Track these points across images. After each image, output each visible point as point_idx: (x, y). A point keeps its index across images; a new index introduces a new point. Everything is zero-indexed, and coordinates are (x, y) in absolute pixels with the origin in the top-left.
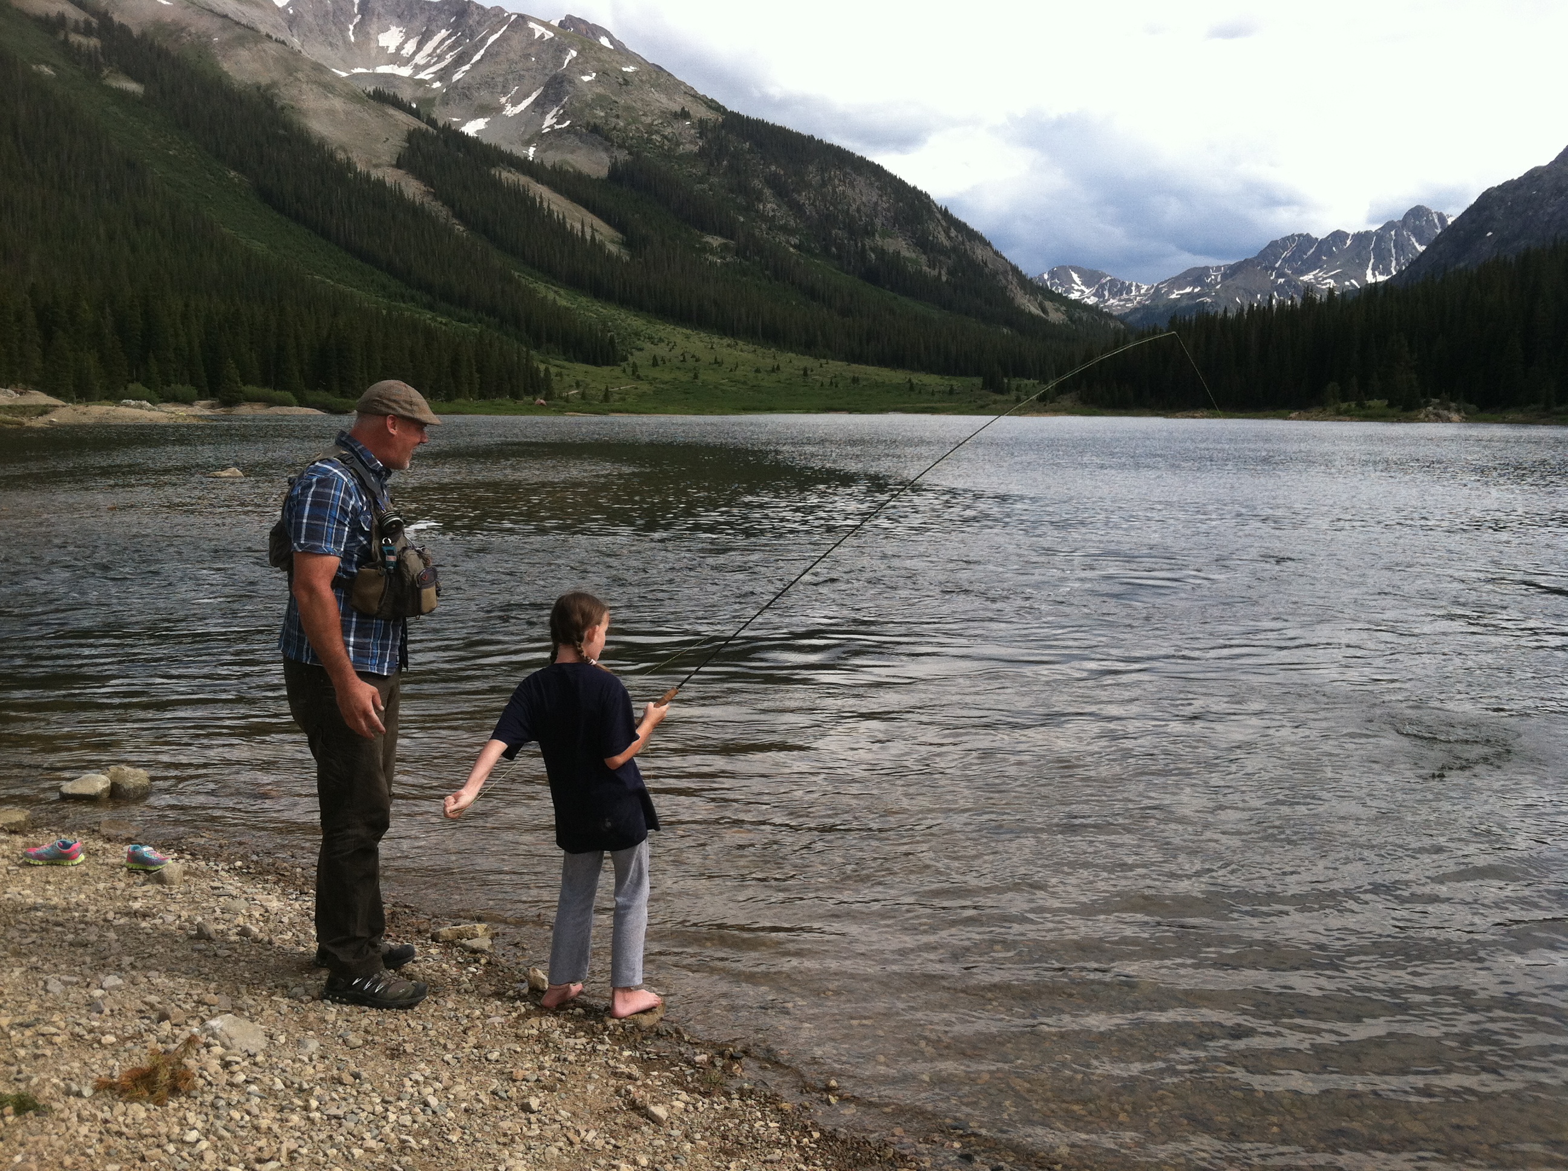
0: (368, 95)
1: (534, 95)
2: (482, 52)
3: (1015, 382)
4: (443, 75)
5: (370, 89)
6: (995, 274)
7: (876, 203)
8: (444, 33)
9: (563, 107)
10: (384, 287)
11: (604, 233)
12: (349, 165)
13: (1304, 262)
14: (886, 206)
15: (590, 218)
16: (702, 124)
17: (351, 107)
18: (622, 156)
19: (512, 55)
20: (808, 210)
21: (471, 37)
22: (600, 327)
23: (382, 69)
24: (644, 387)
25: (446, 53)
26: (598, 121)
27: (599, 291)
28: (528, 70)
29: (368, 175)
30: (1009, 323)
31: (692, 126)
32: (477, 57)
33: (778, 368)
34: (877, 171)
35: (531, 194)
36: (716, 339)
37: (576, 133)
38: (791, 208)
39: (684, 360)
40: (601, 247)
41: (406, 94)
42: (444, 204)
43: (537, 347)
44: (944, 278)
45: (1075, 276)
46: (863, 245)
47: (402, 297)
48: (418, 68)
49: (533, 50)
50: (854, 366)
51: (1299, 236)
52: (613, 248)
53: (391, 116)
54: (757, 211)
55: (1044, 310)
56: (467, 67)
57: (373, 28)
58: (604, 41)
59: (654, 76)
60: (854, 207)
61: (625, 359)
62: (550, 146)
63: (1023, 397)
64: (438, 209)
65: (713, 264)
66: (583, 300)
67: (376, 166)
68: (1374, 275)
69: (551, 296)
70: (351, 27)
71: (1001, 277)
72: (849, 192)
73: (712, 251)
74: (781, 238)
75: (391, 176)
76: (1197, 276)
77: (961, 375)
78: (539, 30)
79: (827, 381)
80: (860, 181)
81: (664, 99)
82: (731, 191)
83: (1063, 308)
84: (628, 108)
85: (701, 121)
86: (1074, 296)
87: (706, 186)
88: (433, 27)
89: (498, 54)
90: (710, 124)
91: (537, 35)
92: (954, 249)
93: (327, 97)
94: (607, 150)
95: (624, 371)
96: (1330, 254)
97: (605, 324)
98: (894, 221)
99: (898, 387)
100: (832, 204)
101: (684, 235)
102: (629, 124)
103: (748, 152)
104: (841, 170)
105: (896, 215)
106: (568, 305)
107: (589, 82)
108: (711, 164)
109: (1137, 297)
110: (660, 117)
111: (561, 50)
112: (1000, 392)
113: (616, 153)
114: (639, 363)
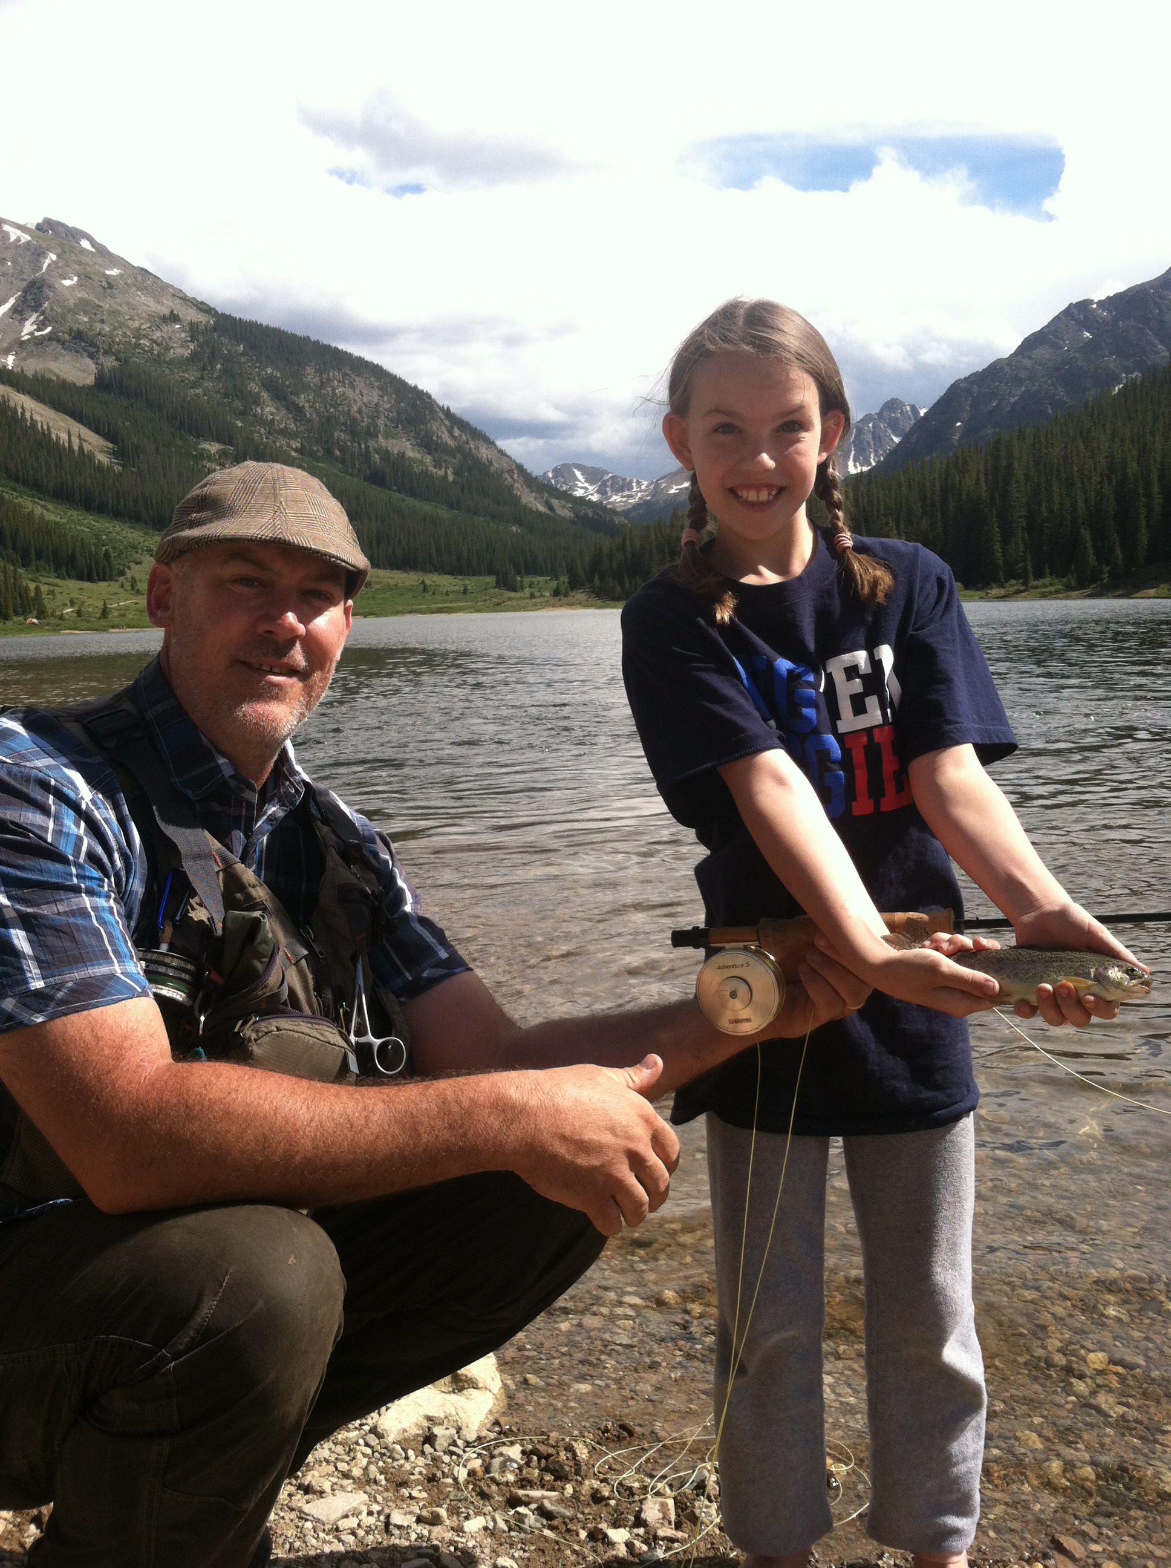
1: (12, 301)
3: (527, 580)
6: (499, 474)
7: (377, 404)
9: (43, 313)
11: (93, 443)
14: (387, 406)
15: (77, 428)
16: (193, 328)
18: (110, 362)
20: (309, 413)
22: (93, 541)
26: (81, 328)
27: (90, 504)
28: (4, 275)
30: (518, 521)
31: (182, 330)
34: (377, 371)
35: (12, 404)
37: (58, 340)
38: (289, 410)
40: (91, 457)
43: (25, 565)
44: (451, 478)
45: (578, 474)
46: (367, 447)
49: (9, 254)
52: (103, 458)
54: (255, 416)
55: (551, 508)
58: (85, 244)
59: (139, 278)
60: (355, 408)
61: (122, 573)
62: (31, 354)
63: (537, 594)
66: (74, 514)
68: (855, 466)
69: (38, 510)
71: (507, 476)
72: (349, 393)
73: (210, 457)
74: (281, 442)
77: (474, 575)
78: (14, 234)
80: (359, 382)
81: (151, 302)
82: (226, 395)
83: (570, 505)
84: (113, 313)
85: (192, 325)
86: (579, 493)
87: (199, 391)
90: (202, 327)
91: (13, 238)
92: (459, 449)
94: (91, 356)
95: (122, 586)
97: (98, 537)
98: (397, 421)
99: (411, 589)
100: (331, 405)
101: (180, 442)
102: (115, 328)
103: (242, 355)
104: (339, 370)
105: (398, 413)
106: (58, 519)
107: (71, 287)
108: (204, 369)
109: (639, 493)
110: (148, 321)
111: (39, 254)
112: (514, 589)
113: (102, 359)
114: (137, 577)
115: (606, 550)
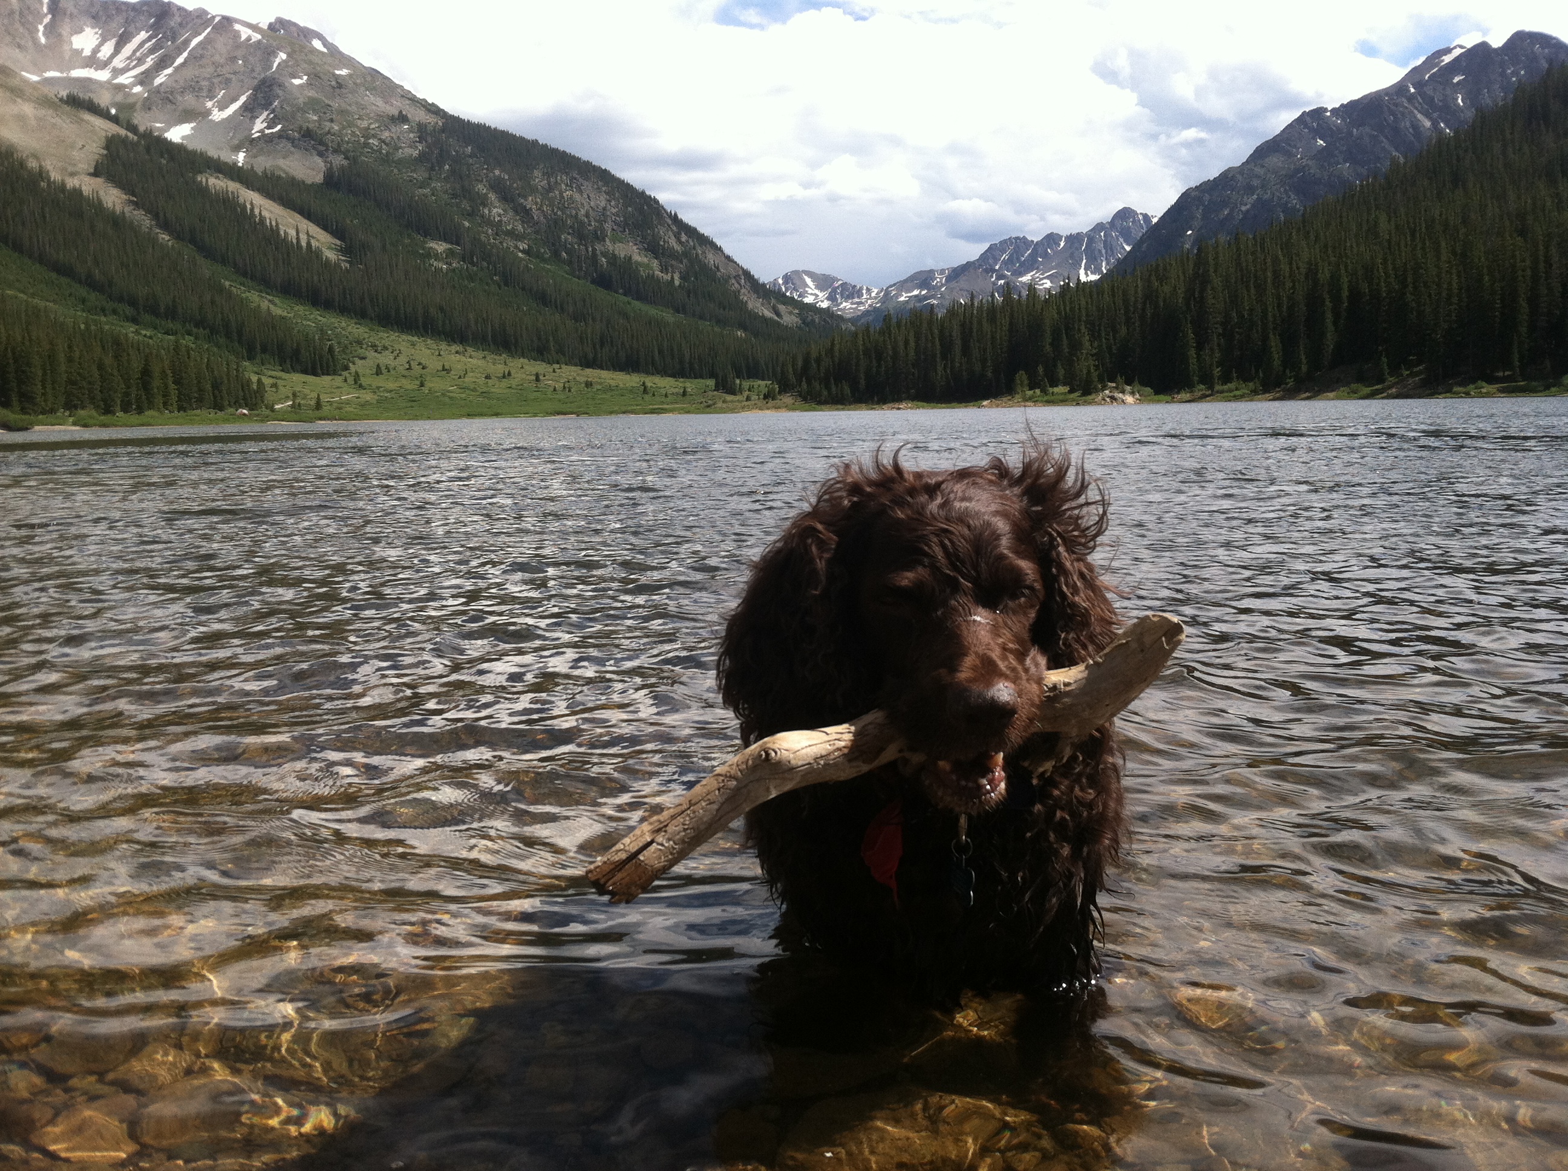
0: (61, 100)
1: (243, 100)
2: (185, 54)
3: (746, 384)
4: (144, 79)
5: (64, 94)
6: (726, 280)
7: (604, 209)
8: (143, 35)
9: (273, 111)
10: (84, 301)
11: (321, 240)
12: (42, 174)
13: (1022, 264)
14: (614, 211)
15: (305, 225)
16: (421, 129)
17: (42, 112)
18: (338, 161)
19: (217, 58)
20: (536, 214)
21: (174, 40)
22: (318, 336)
23: (78, 73)
24: (367, 396)
25: (147, 55)
26: (311, 126)
27: (317, 299)
28: (235, 73)
29: (63, 184)
30: (744, 328)
31: (411, 131)
32: (180, 60)
33: (509, 374)
34: (604, 176)
35: (241, 200)
36: (443, 346)
37: (288, 138)
38: (516, 212)
39: (410, 368)
40: (318, 254)
41: (104, 99)
42: (148, 211)
43: (250, 358)
44: (677, 283)
45: (808, 280)
46: (594, 250)
47: (103, 310)
48: (117, 72)
49: (239, 53)
50: (589, 371)
51: (1017, 238)
52: (331, 255)
53: (88, 122)
54: (483, 216)
55: (778, 314)
56: (169, 71)
57: (65, 29)
58: (317, 44)
59: (369, 79)
60: (583, 212)
61: (346, 368)
62: (261, 152)
64: (142, 220)
65: (439, 270)
66: (300, 309)
67: (72, 174)
68: (1087, 275)
69: (265, 304)
70: (41, 28)
71: (733, 281)
72: (577, 197)
73: (437, 257)
74: (509, 243)
75: (88, 185)
76: (923, 279)
77: (696, 378)
78: (245, 33)
79: (559, 386)
80: (587, 186)
81: (380, 102)
82: (454, 196)
83: (797, 311)
84: (342, 112)
85: (420, 125)
86: (809, 300)
87: (427, 191)
88: (131, 29)
89: (202, 56)
90: (430, 128)
91: (244, 37)
92: (685, 254)
93: (15, 102)
94: (320, 154)
95: (346, 381)
96: (1045, 255)
97: (323, 332)
98: (624, 226)
99: (632, 390)
100: (559, 208)
101: (407, 241)
102: (344, 128)
103: (470, 156)
104: (567, 174)
105: (625, 220)
106: (285, 314)
107: (301, 86)
108: (432, 169)
109: (868, 301)
110: (376, 121)
111: (269, 53)
112: (736, 393)
113: (331, 158)
114: (360, 371)
115: (814, 355)
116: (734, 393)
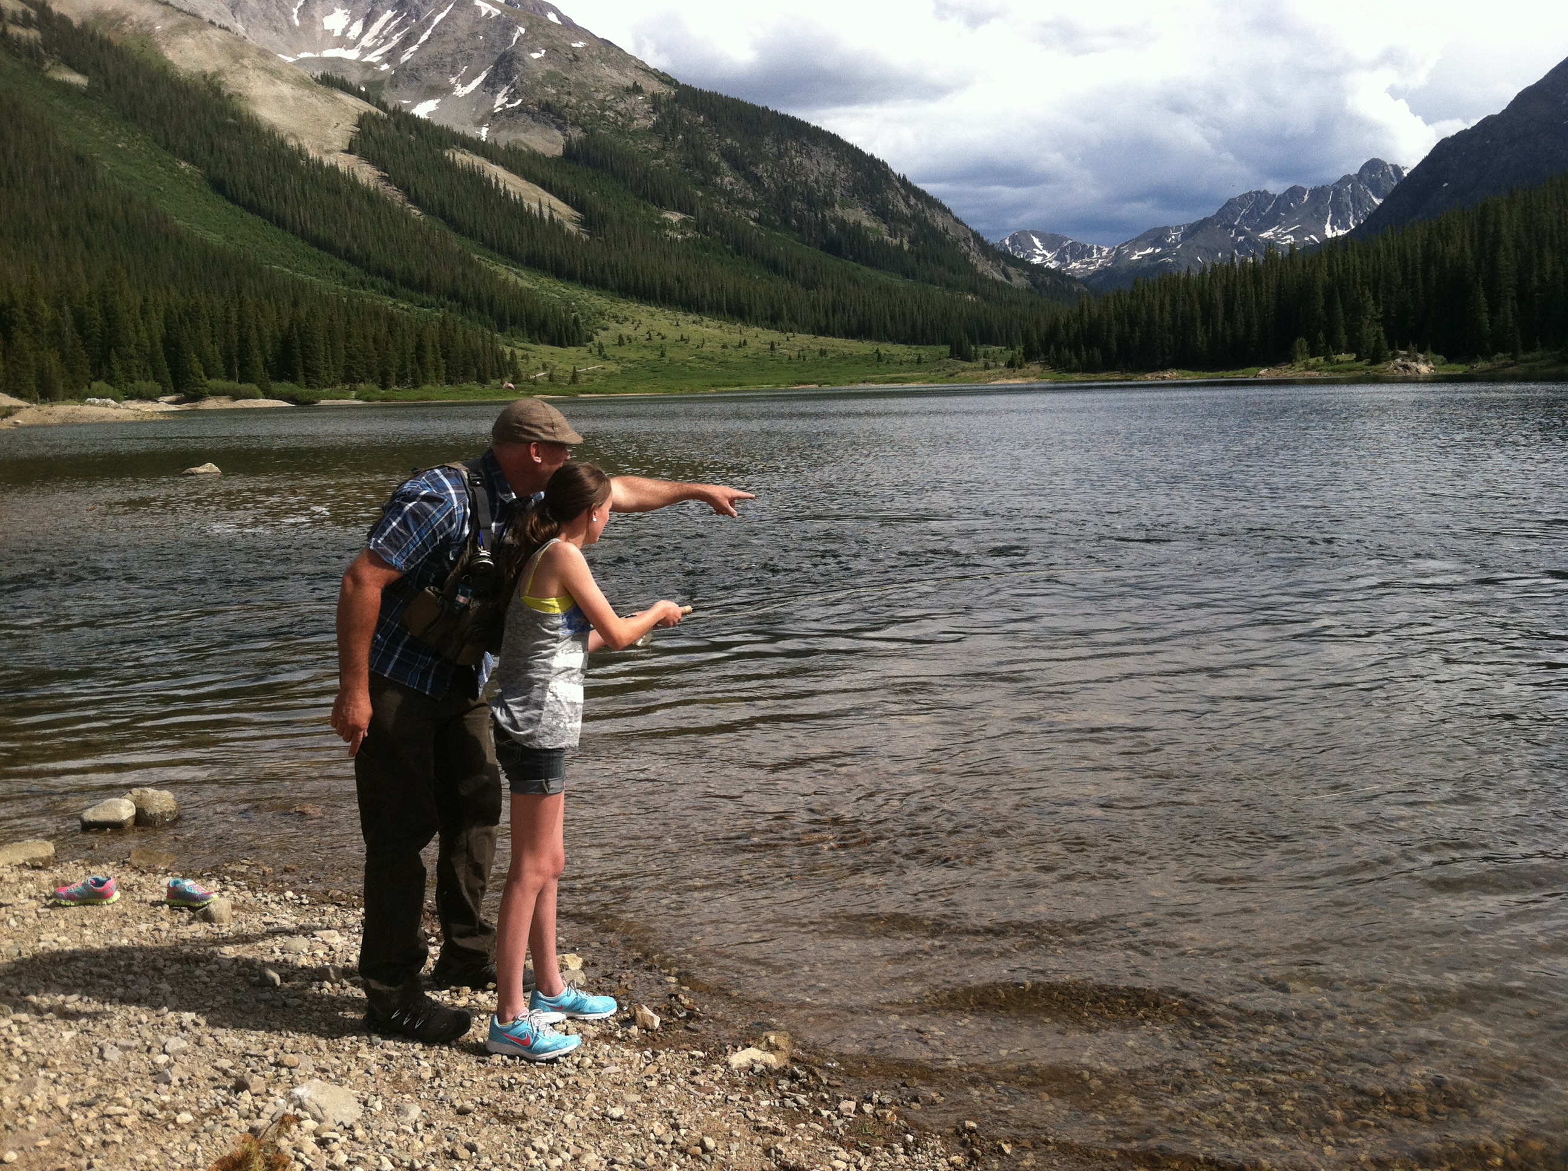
0: (316, 80)
1: (484, 75)
2: (429, 32)
3: (982, 350)
4: (391, 57)
5: (318, 73)
6: (955, 243)
7: (834, 174)
8: (389, 14)
9: (513, 86)
10: (344, 275)
11: (563, 211)
12: (301, 153)
13: (1263, 219)
14: (843, 176)
15: (547, 198)
16: (655, 99)
17: (299, 92)
18: (577, 134)
19: (459, 34)
20: (766, 182)
21: (418, 18)
22: (563, 308)
23: (329, 53)
24: (612, 367)
25: (393, 33)
26: (550, 99)
27: (561, 272)
28: (477, 49)
29: (321, 162)
30: (974, 290)
31: (645, 102)
32: (424, 38)
33: (745, 343)
34: (833, 141)
35: (486, 175)
36: (680, 316)
37: (528, 113)
38: (748, 180)
39: (650, 339)
40: (560, 226)
41: (354, 78)
42: (400, 187)
43: (501, 330)
44: (906, 247)
45: (1036, 241)
46: (824, 216)
47: (362, 283)
48: (365, 51)
49: (480, 29)
50: (821, 338)
51: (1257, 192)
52: (572, 227)
53: (341, 100)
54: (715, 185)
55: (1008, 276)
56: (414, 48)
57: (317, 11)
58: (552, 17)
59: (604, 50)
60: (812, 178)
61: (590, 339)
62: (502, 127)
63: (992, 364)
64: (394, 194)
65: (673, 241)
66: (545, 281)
67: (328, 152)
68: (1333, 230)
69: (512, 278)
70: (295, 11)
71: (963, 244)
72: (806, 162)
73: (672, 227)
74: (740, 212)
75: (344, 162)
76: (1157, 236)
77: (928, 344)
78: (484, 8)
79: (794, 354)
80: (817, 151)
81: (615, 74)
82: (687, 166)
83: (1026, 274)
84: (580, 85)
85: (653, 95)
86: (1037, 260)
87: (662, 162)
88: (378, 8)
89: (445, 33)
90: (663, 98)
91: (484, 13)
92: (914, 217)
93: (274, 84)
94: (559, 128)
95: (590, 351)
96: (1288, 209)
97: (568, 304)
98: (853, 191)
99: (865, 358)
100: (789, 176)
101: (643, 212)
102: (581, 101)
103: (702, 125)
104: (797, 140)
105: (855, 184)
106: (530, 286)
107: (539, 59)
108: (666, 139)
109: (1098, 261)
110: (612, 93)
111: (508, 27)
112: (968, 359)
113: (569, 131)
114: (604, 343)
115: (1062, 320)
116: (969, 360)
